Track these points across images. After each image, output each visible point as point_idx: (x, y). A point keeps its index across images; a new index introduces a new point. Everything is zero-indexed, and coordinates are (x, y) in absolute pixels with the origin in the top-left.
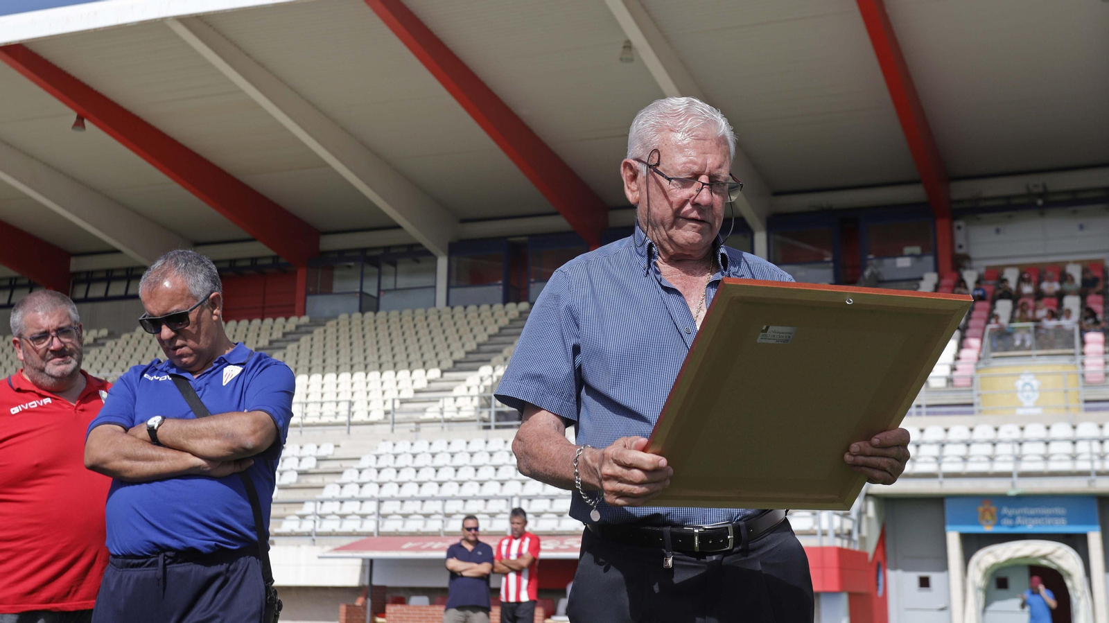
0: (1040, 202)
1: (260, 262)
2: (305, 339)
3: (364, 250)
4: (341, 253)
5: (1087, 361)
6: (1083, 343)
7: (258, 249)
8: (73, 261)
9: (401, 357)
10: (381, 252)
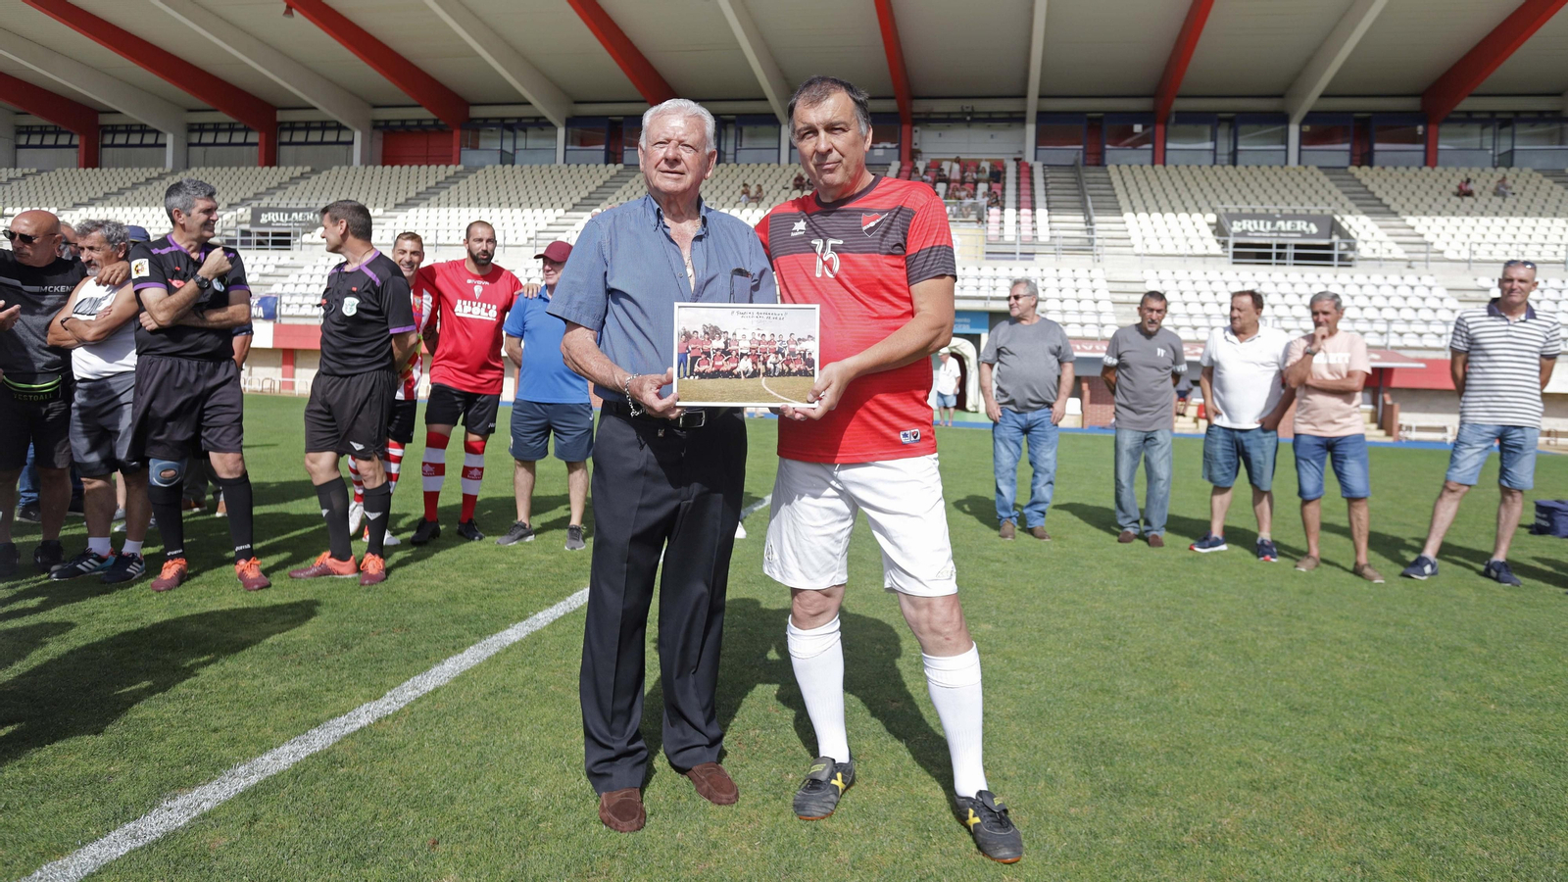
0: (968, 118)
1: (424, 123)
2: (462, 182)
3: (503, 119)
4: (486, 119)
7: (424, 114)
8: (278, 113)
9: (534, 199)
10: (515, 121)
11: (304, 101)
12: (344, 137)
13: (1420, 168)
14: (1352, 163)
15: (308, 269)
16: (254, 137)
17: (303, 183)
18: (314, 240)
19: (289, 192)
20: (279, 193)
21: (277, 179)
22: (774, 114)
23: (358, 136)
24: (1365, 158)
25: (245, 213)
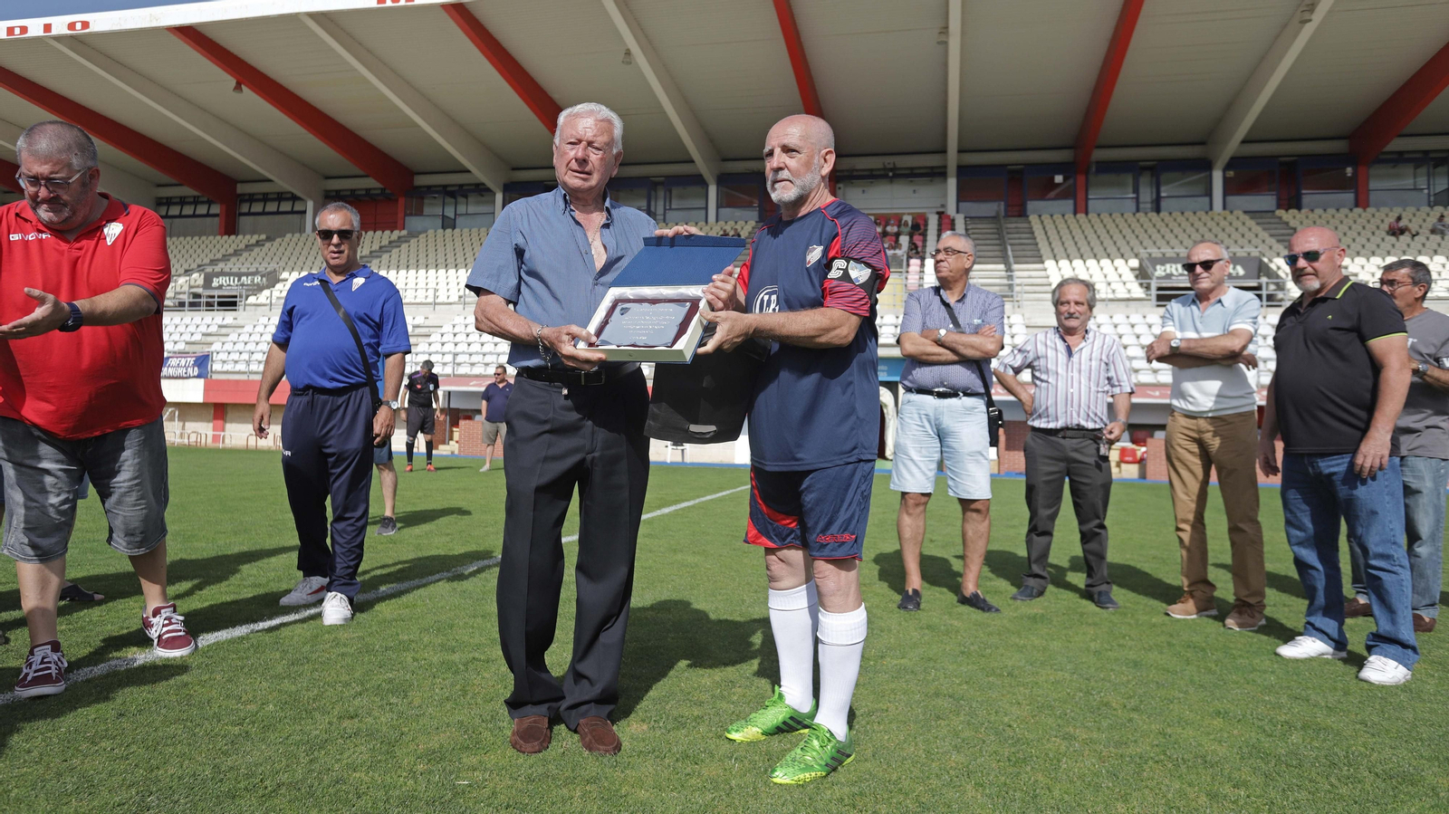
0: (891, 174)
1: (372, 192)
2: (404, 246)
3: (445, 186)
4: (429, 187)
5: (909, 277)
6: (908, 265)
7: (371, 183)
8: (239, 185)
10: (457, 188)
11: (263, 175)
12: (298, 207)
13: (1351, 210)
14: (1279, 206)
15: (248, 328)
16: (216, 209)
17: (257, 250)
18: (259, 302)
19: (242, 259)
20: (234, 259)
21: (234, 246)
22: (701, 176)
23: (310, 205)
24: (1293, 203)
25: (198, 278)
